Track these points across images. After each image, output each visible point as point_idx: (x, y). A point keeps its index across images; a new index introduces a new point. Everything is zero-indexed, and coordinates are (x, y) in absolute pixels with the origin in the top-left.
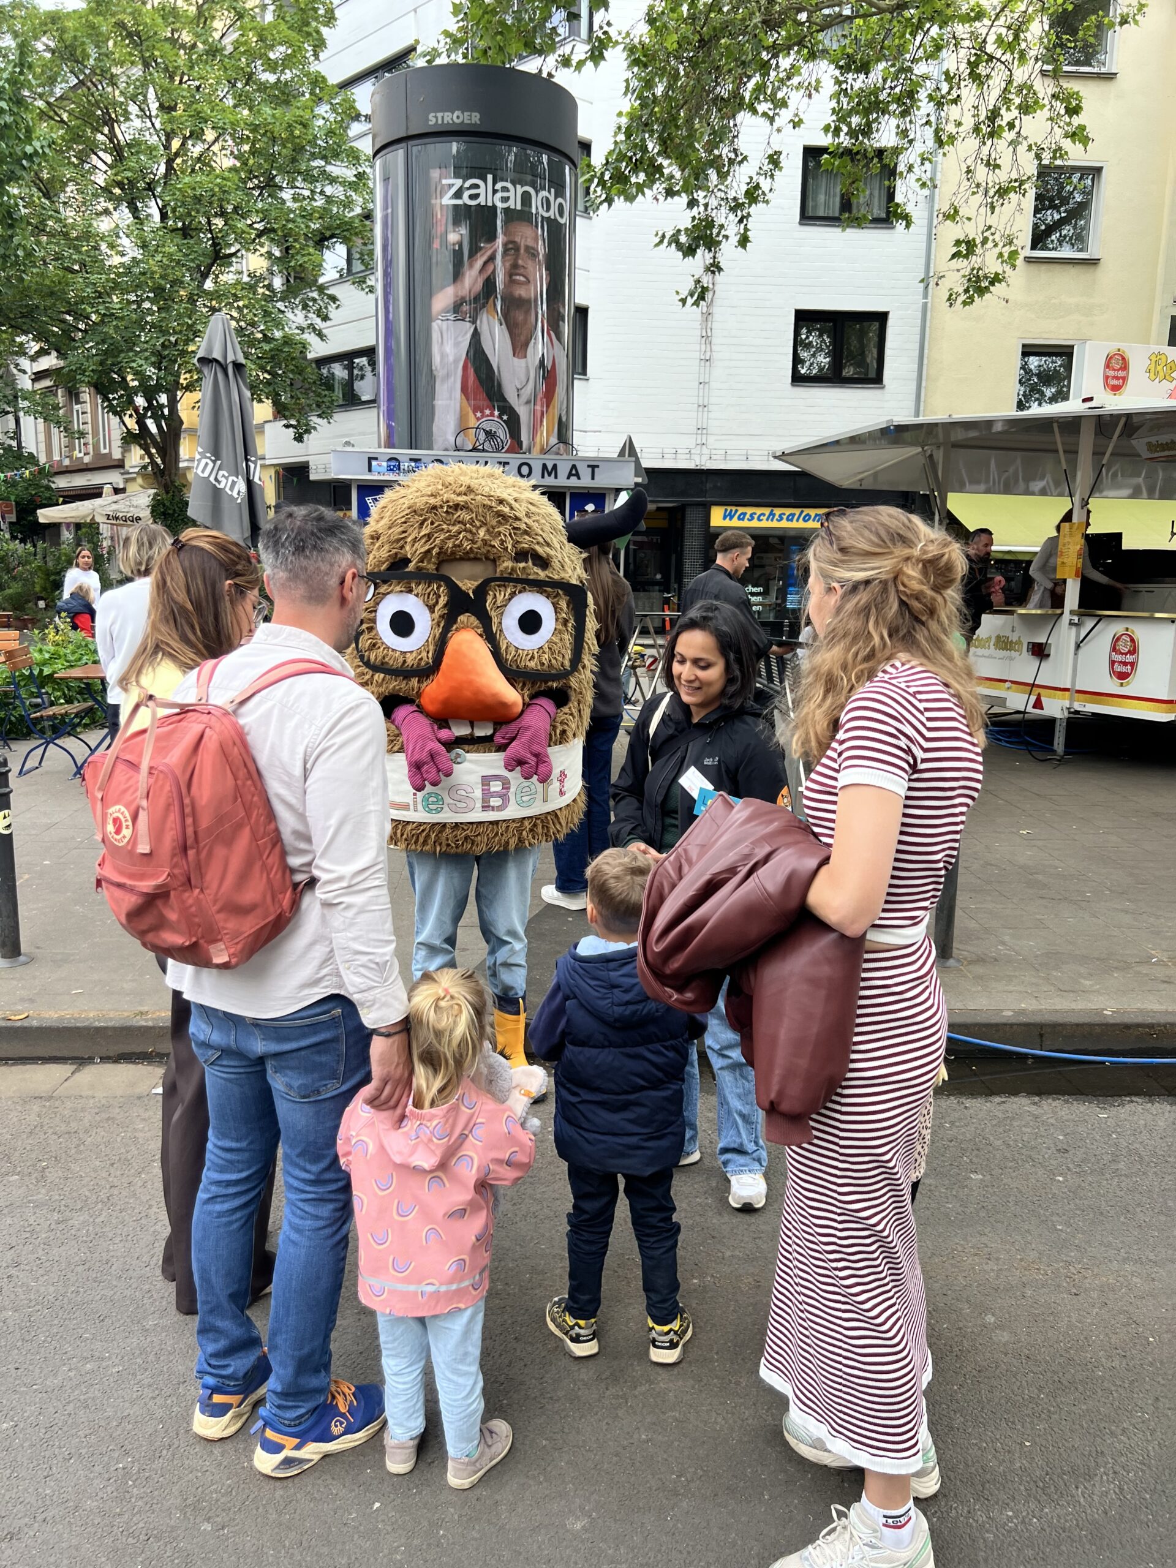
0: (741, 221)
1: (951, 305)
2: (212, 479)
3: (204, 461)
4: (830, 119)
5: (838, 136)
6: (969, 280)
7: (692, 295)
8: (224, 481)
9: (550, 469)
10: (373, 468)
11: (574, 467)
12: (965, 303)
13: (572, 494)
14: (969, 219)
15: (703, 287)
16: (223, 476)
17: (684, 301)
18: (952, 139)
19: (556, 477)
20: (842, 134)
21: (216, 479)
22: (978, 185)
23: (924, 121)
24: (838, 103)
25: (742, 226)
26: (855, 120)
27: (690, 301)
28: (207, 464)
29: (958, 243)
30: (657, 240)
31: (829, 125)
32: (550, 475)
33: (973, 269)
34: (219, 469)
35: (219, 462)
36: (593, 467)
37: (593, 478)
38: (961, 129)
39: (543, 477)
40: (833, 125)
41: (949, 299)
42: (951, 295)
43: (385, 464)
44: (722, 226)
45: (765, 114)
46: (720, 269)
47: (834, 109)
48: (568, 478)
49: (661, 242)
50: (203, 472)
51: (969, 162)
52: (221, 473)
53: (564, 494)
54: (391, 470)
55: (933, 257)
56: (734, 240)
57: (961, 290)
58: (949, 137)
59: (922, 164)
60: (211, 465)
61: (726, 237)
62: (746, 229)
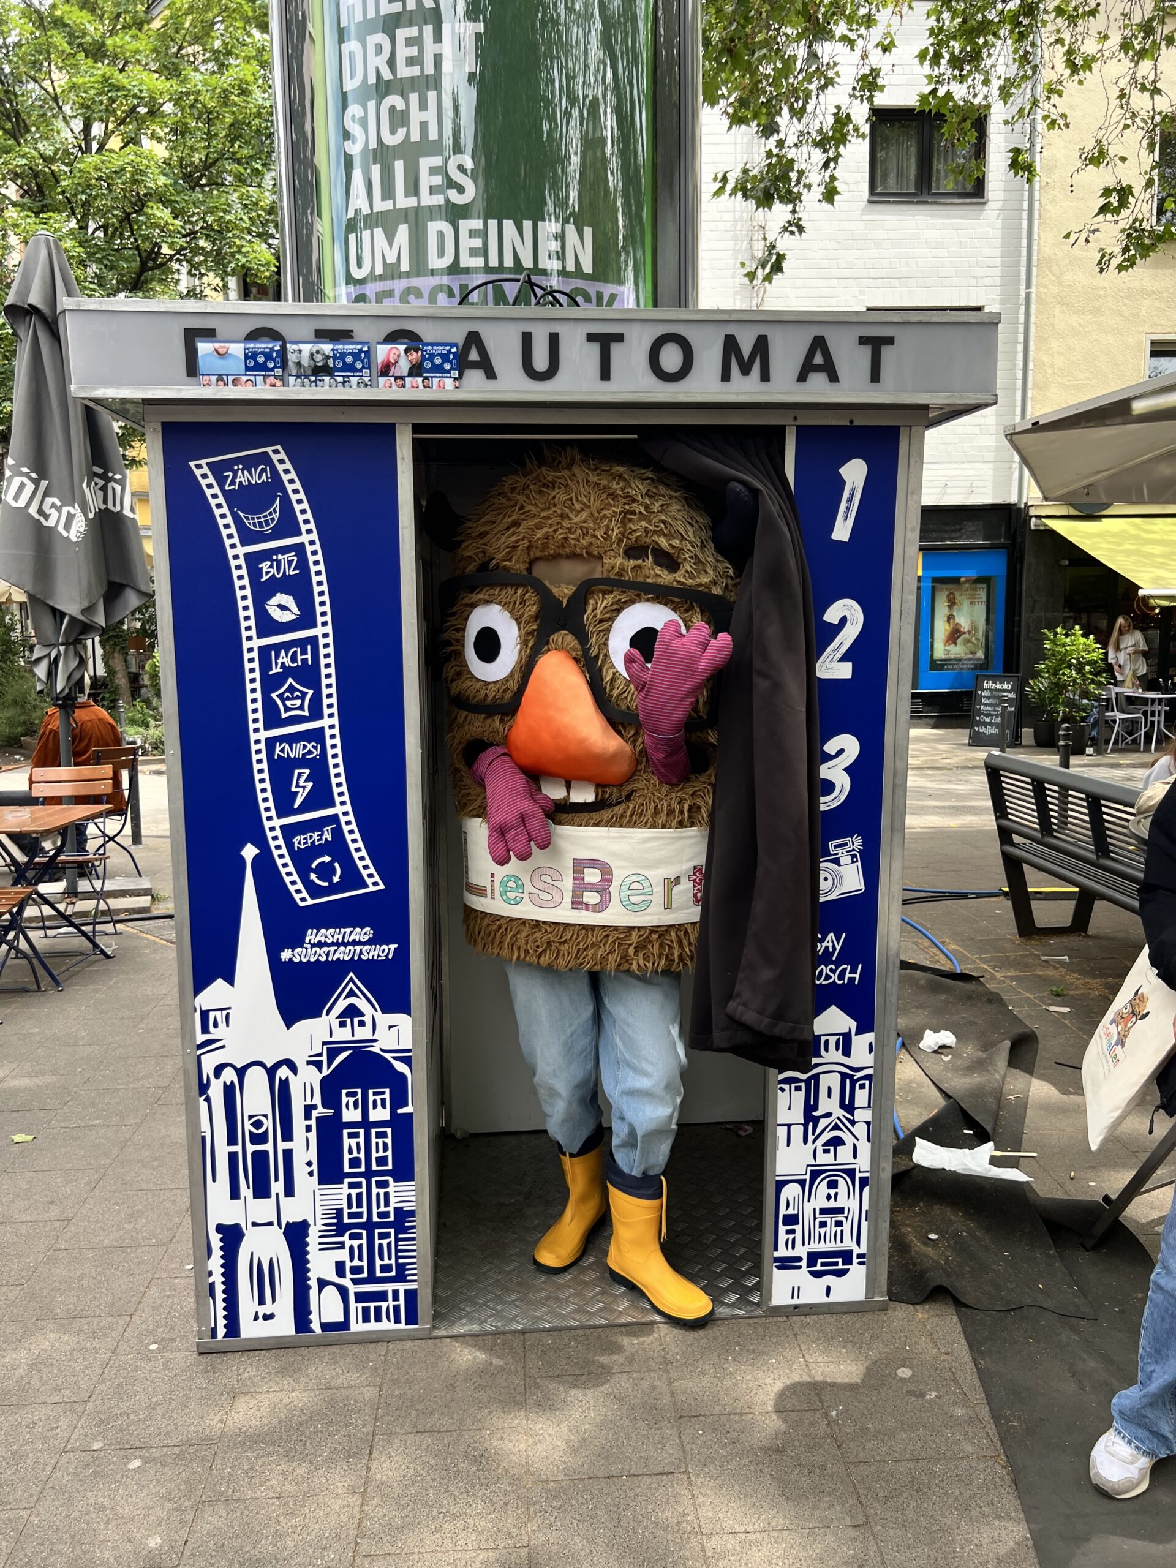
0: (826, 165)
1: (1102, 270)
2: (33, 511)
3: (17, 481)
4: (927, 42)
5: (938, 65)
6: (1129, 235)
7: (763, 267)
8: (54, 514)
9: (746, 349)
10: (203, 365)
11: (819, 343)
12: (1120, 268)
13: (802, 431)
14: (1123, 159)
15: (778, 254)
16: (53, 506)
17: (751, 276)
18: (1088, 63)
19: (765, 377)
20: (943, 62)
21: (40, 511)
22: (1134, 115)
23: (1052, 40)
24: (938, 20)
25: (828, 173)
26: (956, 46)
27: (760, 274)
28: (22, 486)
29: (1107, 192)
30: (718, 185)
31: (927, 49)
32: (745, 370)
33: (1134, 221)
34: (46, 494)
35: (44, 483)
36: (876, 344)
37: (875, 377)
38: (1107, 44)
39: (726, 376)
40: (931, 49)
41: (1100, 263)
42: (1103, 256)
43: (237, 349)
44: (801, 173)
45: (844, 39)
46: (801, 229)
47: (932, 30)
48: (802, 378)
49: (721, 190)
50: (16, 498)
51: (1123, 83)
52: (49, 501)
53: (779, 432)
54: (262, 367)
55: (1035, 237)
56: (817, 192)
57: (1117, 250)
58: (1085, 60)
59: (1049, 98)
60: (30, 487)
61: (809, 187)
62: (833, 178)
